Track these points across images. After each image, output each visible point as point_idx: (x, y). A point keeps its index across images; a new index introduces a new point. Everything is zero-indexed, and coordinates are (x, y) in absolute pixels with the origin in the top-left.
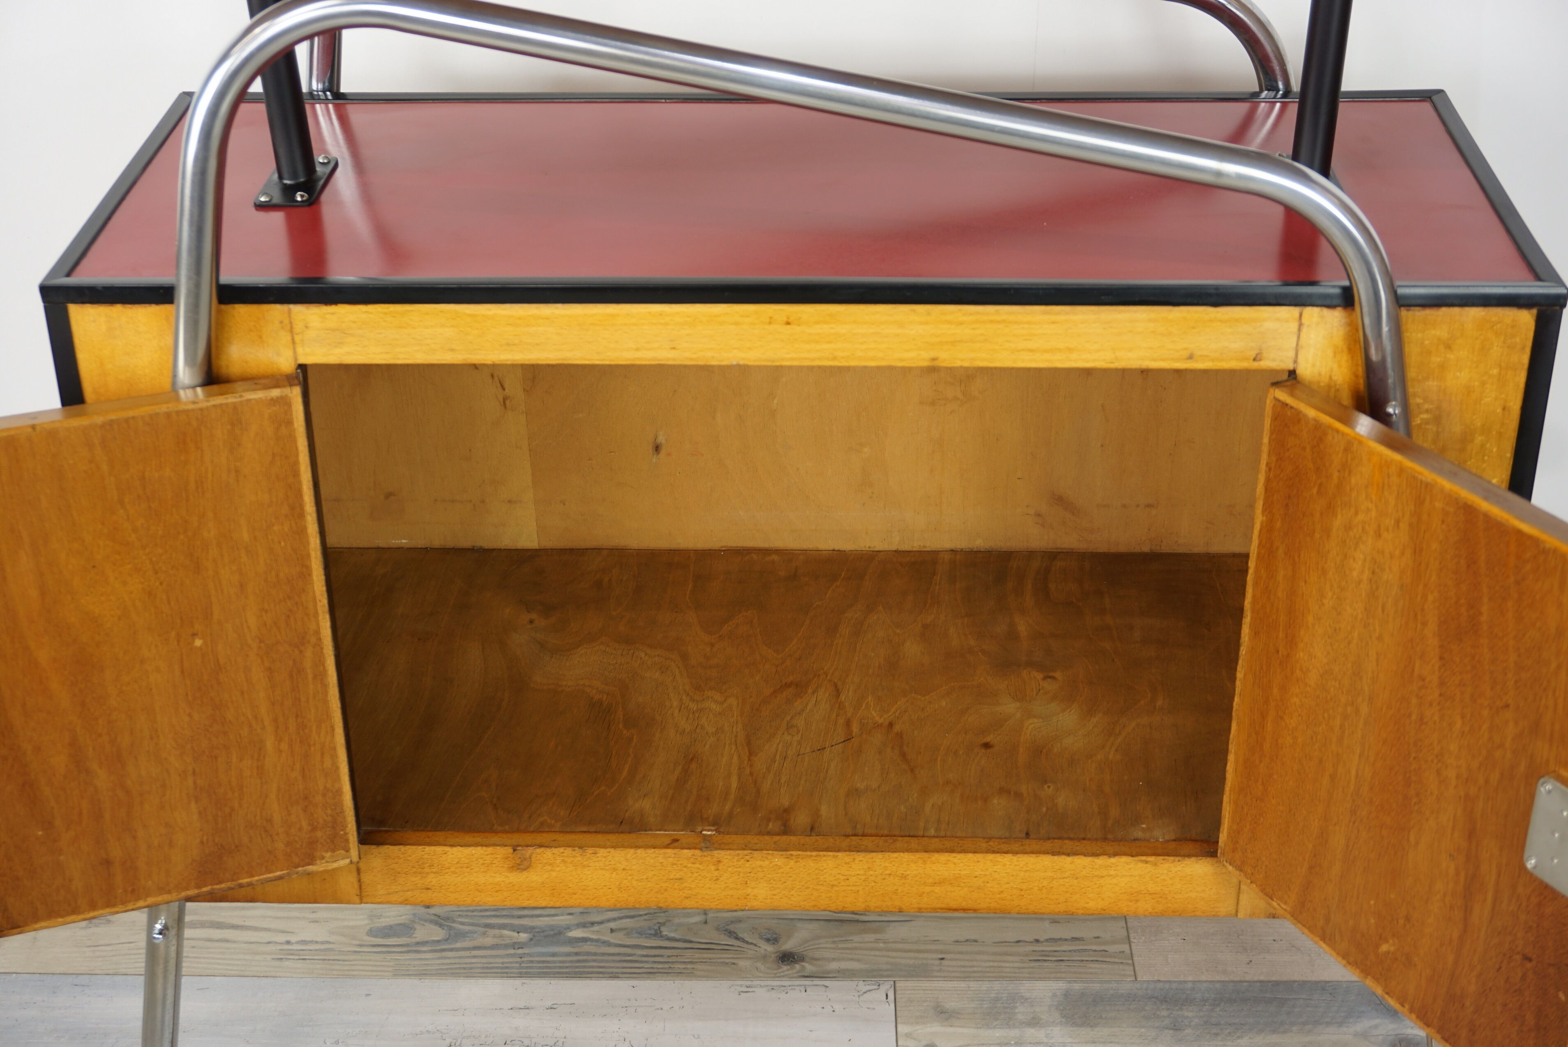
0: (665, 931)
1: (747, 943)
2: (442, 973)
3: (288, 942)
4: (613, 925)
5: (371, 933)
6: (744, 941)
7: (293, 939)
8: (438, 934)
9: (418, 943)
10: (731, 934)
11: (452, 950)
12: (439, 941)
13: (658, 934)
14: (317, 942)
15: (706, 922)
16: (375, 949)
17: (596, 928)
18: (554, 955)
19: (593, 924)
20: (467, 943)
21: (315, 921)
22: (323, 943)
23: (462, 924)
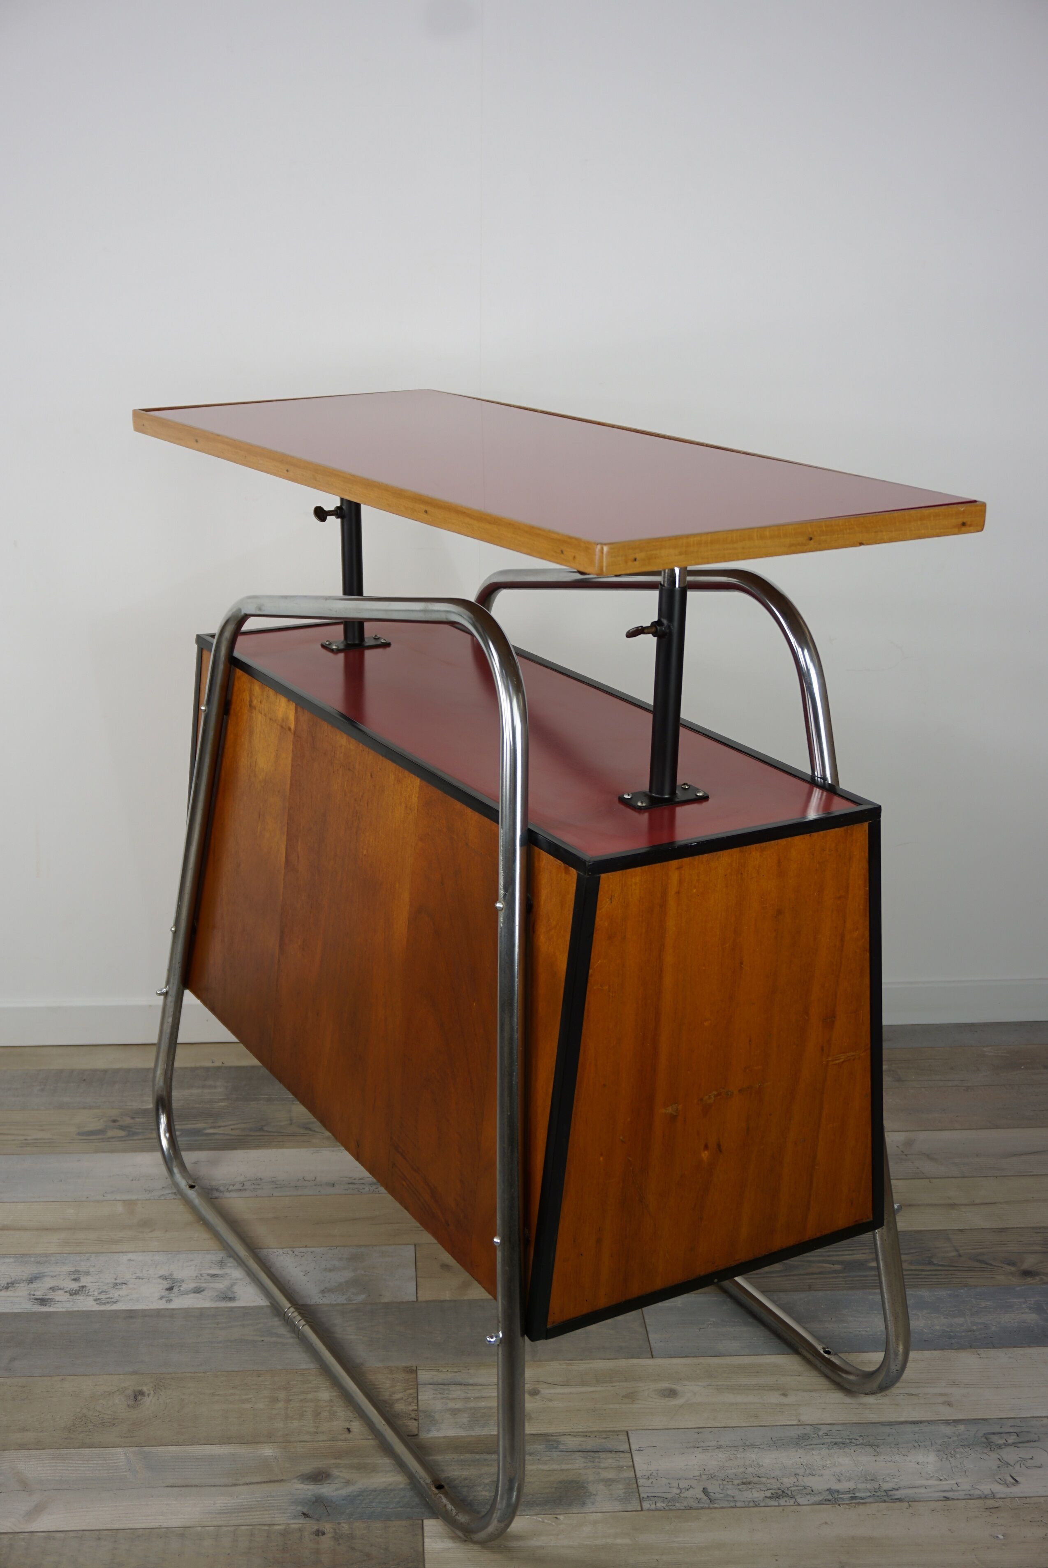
0: (266, 1128)
1: (317, 1132)
2: (125, 1151)
3: (26, 1140)
4: (232, 1127)
5: (79, 1134)
6: (315, 1131)
7: (29, 1138)
8: (122, 1133)
9: (109, 1138)
10: (307, 1128)
11: (131, 1140)
12: (122, 1137)
13: (261, 1129)
14: (44, 1139)
15: (291, 1124)
16: (82, 1141)
17: (222, 1128)
18: (196, 1141)
19: (220, 1127)
20: (140, 1137)
21: (43, 1130)
22: (48, 1139)
23: (137, 1129)
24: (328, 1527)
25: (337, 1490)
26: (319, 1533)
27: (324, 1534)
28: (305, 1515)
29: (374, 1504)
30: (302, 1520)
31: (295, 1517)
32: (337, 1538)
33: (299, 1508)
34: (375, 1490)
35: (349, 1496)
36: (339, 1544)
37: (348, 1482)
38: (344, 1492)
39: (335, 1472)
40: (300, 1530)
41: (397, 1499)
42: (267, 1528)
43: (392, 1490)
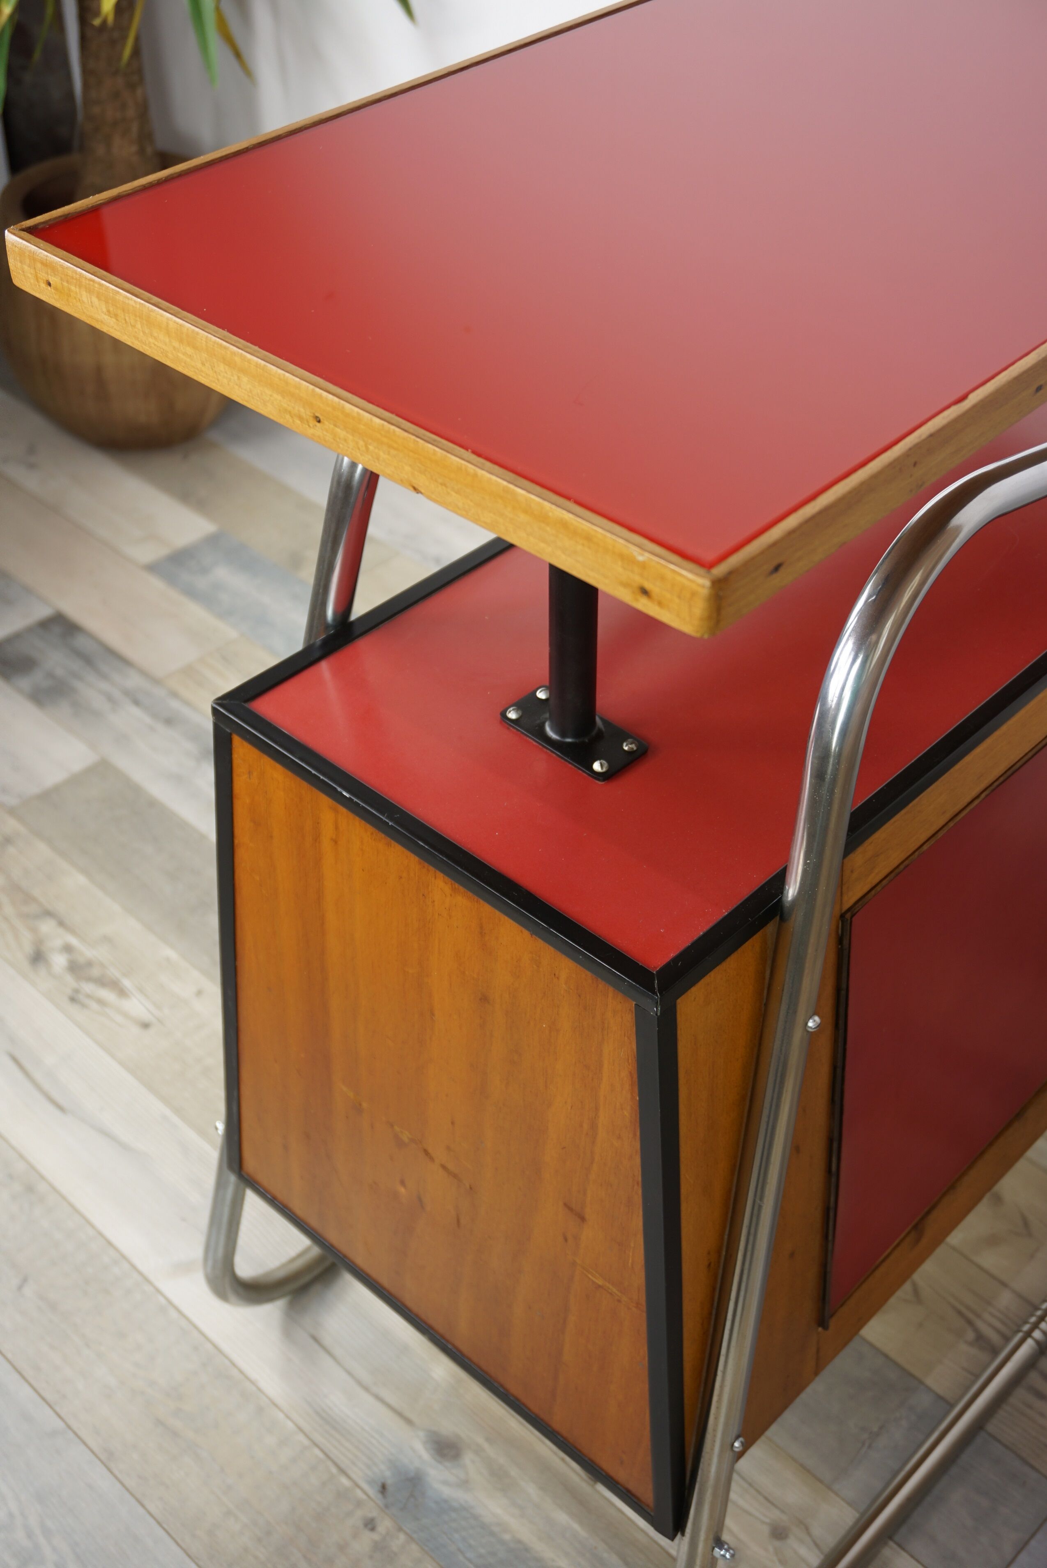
24: (385, 1525)
25: (445, 1483)
26: (370, 1525)
27: (373, 1529)
28: (383, 1488)
29: (456, 1536)
30: (372, 1492)
31: (371, 1482)
32: (379, 1547)
33: (388, 1474)
34: (476, 1517)
35: (446, 1501)
36: (371, 1557)
37: (465, 1484)
38: (447, 1492)
39: (468, 1458)
40: (359, 1504)
41: (482, 1551)
42: (334, 1470)
43: (492, 1534)
